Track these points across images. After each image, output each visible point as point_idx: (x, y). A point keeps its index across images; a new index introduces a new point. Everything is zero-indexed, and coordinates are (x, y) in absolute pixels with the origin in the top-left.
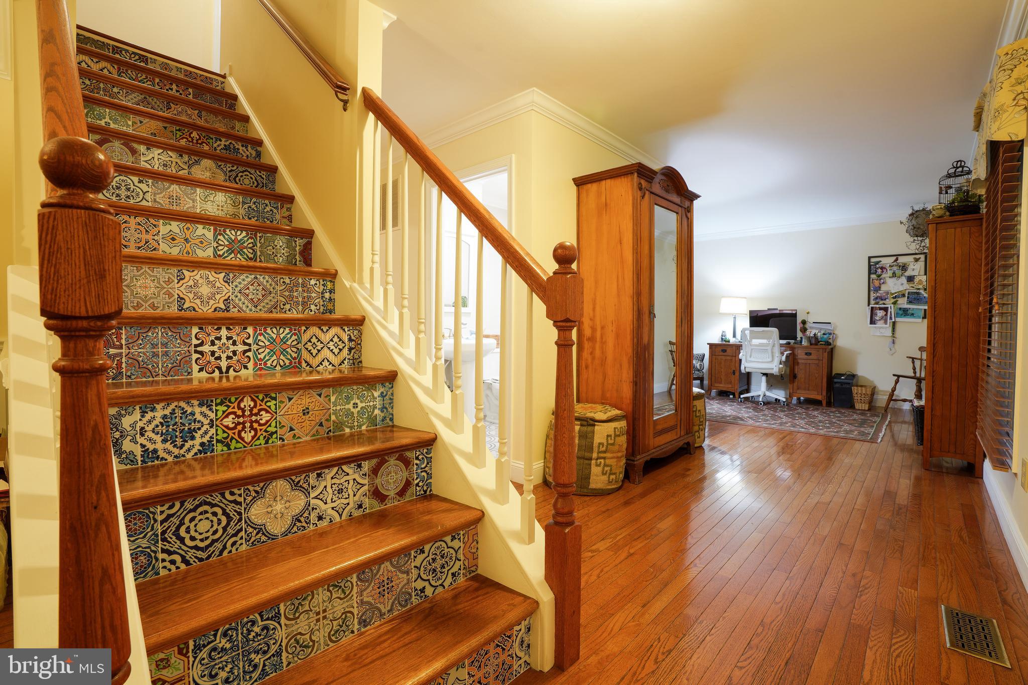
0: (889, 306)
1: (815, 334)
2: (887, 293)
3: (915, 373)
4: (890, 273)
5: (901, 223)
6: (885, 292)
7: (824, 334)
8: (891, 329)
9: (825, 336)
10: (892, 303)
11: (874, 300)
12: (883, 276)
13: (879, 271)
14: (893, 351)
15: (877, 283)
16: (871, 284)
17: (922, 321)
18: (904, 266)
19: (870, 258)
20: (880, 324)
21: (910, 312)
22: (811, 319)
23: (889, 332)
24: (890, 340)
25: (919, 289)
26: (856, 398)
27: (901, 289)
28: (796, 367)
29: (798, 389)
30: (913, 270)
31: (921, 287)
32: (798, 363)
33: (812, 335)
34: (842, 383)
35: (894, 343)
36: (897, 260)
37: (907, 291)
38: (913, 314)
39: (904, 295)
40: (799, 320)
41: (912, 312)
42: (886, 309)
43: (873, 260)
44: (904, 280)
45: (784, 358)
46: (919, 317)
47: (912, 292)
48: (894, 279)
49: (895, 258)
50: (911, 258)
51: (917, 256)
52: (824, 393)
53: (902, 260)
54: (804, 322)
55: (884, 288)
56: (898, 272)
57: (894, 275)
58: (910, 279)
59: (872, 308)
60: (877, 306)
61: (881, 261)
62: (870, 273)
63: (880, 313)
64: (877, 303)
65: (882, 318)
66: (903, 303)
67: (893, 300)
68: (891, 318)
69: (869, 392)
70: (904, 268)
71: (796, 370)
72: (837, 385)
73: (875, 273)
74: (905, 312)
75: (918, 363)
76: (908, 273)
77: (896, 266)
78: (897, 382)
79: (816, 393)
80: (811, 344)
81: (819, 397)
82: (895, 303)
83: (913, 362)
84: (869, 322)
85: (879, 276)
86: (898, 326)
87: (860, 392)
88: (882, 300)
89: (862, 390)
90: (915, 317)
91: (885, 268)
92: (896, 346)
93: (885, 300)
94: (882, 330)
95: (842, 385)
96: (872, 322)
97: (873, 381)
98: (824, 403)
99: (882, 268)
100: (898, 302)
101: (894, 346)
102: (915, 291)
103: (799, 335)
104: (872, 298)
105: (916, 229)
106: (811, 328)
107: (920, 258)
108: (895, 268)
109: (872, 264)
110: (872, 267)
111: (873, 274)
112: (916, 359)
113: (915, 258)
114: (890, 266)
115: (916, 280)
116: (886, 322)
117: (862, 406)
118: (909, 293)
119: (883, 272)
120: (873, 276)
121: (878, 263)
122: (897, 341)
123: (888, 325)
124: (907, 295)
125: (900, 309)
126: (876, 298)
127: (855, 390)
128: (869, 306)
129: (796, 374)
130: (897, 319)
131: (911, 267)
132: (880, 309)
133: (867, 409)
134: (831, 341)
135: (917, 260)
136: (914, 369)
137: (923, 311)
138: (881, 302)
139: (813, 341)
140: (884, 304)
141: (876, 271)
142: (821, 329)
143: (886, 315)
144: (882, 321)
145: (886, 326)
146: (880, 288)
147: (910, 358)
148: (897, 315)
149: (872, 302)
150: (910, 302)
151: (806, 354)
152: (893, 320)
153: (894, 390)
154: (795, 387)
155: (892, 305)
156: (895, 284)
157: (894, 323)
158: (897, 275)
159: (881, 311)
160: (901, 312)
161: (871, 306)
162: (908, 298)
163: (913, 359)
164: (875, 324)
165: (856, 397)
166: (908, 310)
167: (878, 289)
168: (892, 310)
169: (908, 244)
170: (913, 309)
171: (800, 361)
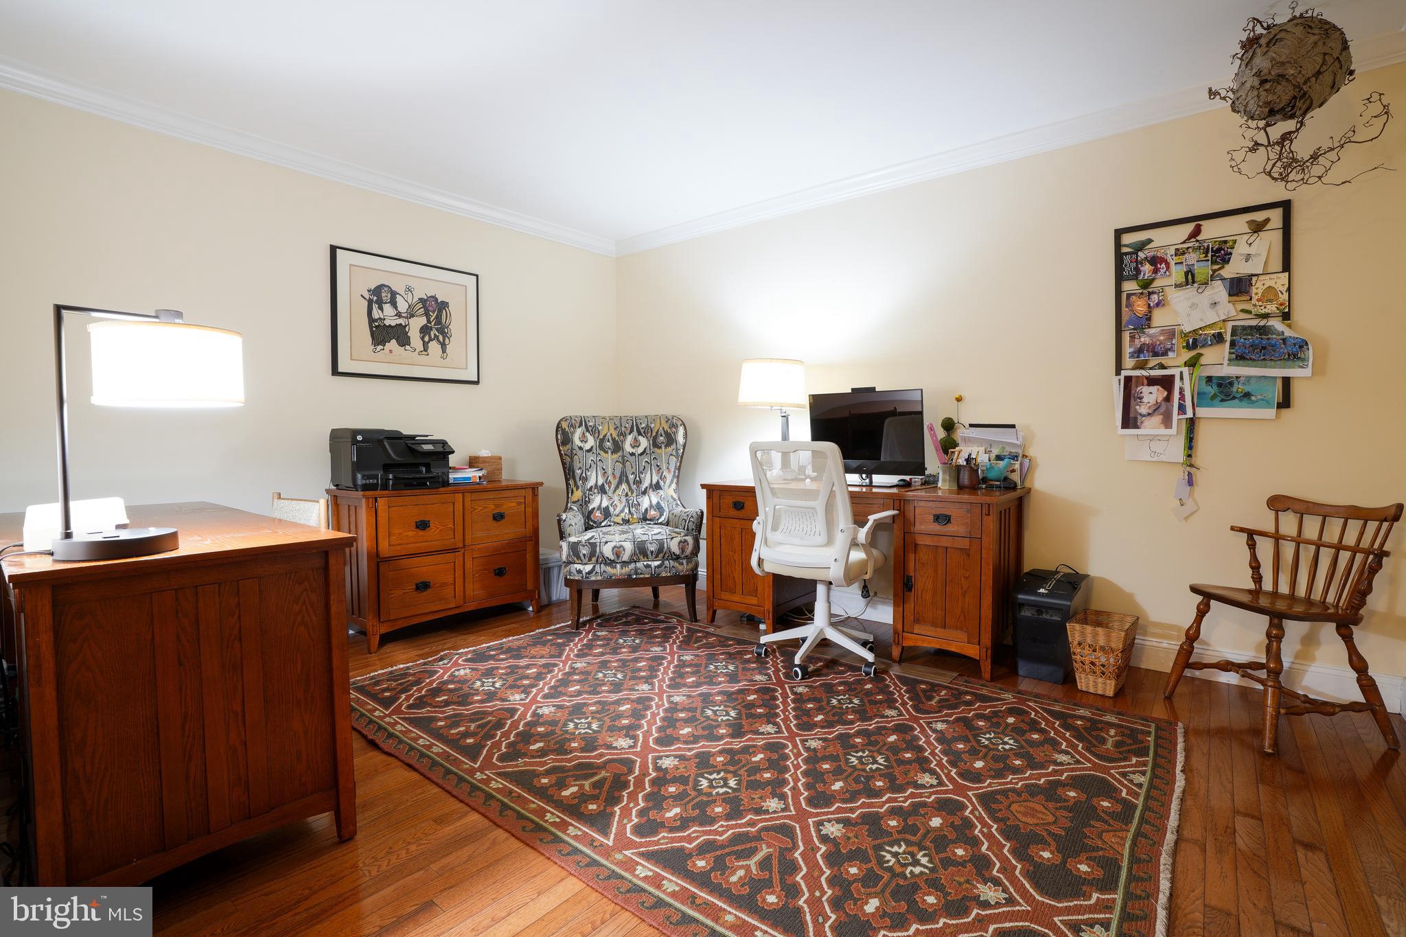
0: (1175, 372)
1: (968, 460)
2: (1171, 334)
3: (1257, 578)
4: (1177, 274)
5: (1213, 94)
6: (1163, 332)
7: (999, 458)
8: (1181, 442)
9: (1002, 464)
10: (1186, 364)
11: (1132, 356)
12: (1158, 283)
13: (1147, 268)
14: (1189, 504)
15: (1140, 307)
16: (1124, 309)
17: (1278, 416)
18: (1219, 250)
19: (1119, 233)
20: (1151, 426)
21: (1238, 388)
22: (965, 416)
23: (1175, 450)
24: (1180, 474)
25: (1266, 316)
26: (1078, 657)
27: (1211, 317)
28: (912, 557)
29: (917, 620)
30: (1248, 257)
31: (1271, 308)
32: (916, 545)
33: (962, 462)
34: (1040, 608)
35: (1190, 482)
36: (1197, 232)
37: (1230, 325)
38: (1247, 395)
39: (1219, 338)
40: (932, 419)
41: (1247, 389)
42: (1166, 383)
43: (1128, 239)
44: (1219, 291)
45: (862, 534)
46: (1266, 403)
47: (1244, 328)
48: (1190, 291)
49: (1190, 227)
50: (1238, 224)
51: (1259, 216)
52: (987, 639)
53: (1212, 231)
54: (949, 425)
55: (1160, 319)
56: (1203, 270)
57: (1190, 278)
58: (1239, 287)
59: (1128, 380)
60: (1145, 373)
61: (1150, 241)
62: (1120, 278)
63: (1151, 395)
64: (1141, 366)
65: (1156, 408)
66: (1217, 361)
67: (1187, 355)
68: (1182, 409)
69: (1117, 642)
70: (1220, 253)
71: (911, 565)
72: (1026, 613)
73: (1135, 277)
74: (1224, 390)
75: (1265, 548)
76: (1234, 269)
77: (1195, 249)
78: (1202, 612)
79: (963, 636)
80: (961, 488)
81: (972, 651)
82: (1192, 363)
83: (1252, 546)
84: (1119, 422)
85: (1146, 284)
86: (1202, 432)
87: (1089, 641)
88: (1156, 354)
89: (1095, 635)
90: (1253, 404)
91: (1163, 260)
92: (1198, 490)
93: (1165, 354)
94: (1156, 446)
95: (1040, 612)
96: (1129, 420)
97: (1130, 597)
98: (986, 667)
99: (1155, 261)
100: (1203, 360)
101: (1191, 494)
102: (1254, 323)
103: (933, 463)
104: (1127, 350)
105: (1267, 86)
106: (967, 440)
107: (1267, 221)
108: (1192, 258)
109: (1125, 250)
110: (1127, 259)
111: (1129, 278)
112: (1262, 534)
113: (1251, 223)
114: (1179, 253)
115: (1258, 288)
116: (1167, 422)
117: (1096, 685)
118: (1234, 331)
119: (1156, 271)
120: (1130, 286)
121: (1141, 246)
122: (1199, 476)
123: (1173, 431)
124: (1228, 337)
125: (1209, 379)
126: (1140, 351)
127: (1075, 631)
128: (1118, 373)
129: (909, 578)
130: (1202, 412)
131: (1241, 249)
132: (1152, 381)
133: (1110, 692)
134: (1016, 477)
135: (1257, 228)
136: (1255, 566)
137: (1279, 384)
138: (1154, 361)
139: (965, 478)
140: (1162, 367)
141: (1138, 271)
142: (991, 444)
143: (1168, 399)
144: (1157, 419)
145: (1168, 432)
146: (1149, 319)
147: (1242, 530)
148: (1201, 399)
149: (1128, 362)
150: (1239, 357)
151: (937, 518)
152: (1190, 414)
153: (1192, 636)
154: (910, 616)
155: (1186, 370)
156: (1193, 306)
157: (1192, 423)
158: (1198, 278)
159: (1154, 389)
160: (1211, 390)
161: (1124, 373)
162: (1233, 344)
163: (1251, 534)
164: (1136, 427)
165: (1081, 655)
166: (1231, 384)
167: (1145, 322)
168: (1185, 384)
169: (1239, 156)
170: (1249, 378)
171: (921, 541)
